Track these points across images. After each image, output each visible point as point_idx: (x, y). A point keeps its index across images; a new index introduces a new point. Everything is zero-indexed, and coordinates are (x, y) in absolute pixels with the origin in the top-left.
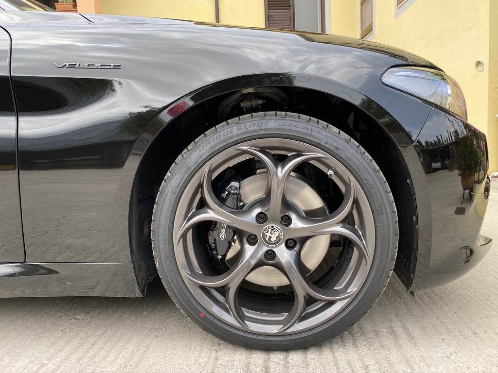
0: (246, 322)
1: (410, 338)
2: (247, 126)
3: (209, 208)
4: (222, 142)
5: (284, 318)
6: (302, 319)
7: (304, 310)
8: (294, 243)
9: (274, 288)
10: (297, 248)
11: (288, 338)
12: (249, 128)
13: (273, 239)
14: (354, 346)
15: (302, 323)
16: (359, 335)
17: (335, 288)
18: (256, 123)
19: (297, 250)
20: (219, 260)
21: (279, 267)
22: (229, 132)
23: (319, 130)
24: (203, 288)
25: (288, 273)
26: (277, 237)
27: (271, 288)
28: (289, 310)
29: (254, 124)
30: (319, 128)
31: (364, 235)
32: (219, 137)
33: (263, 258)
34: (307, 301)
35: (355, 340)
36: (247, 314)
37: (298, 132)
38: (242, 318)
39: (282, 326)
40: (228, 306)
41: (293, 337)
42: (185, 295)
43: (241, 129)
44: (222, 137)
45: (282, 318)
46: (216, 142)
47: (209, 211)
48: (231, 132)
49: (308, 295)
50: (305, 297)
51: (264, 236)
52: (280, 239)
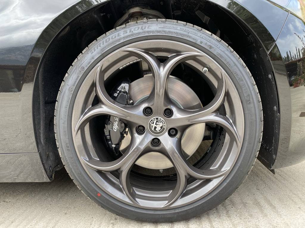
0: (137, 199)
1: (272, 208)
2: (133, 30)
3: (103, 104)
4: (111, 44)
5: (169, 195)
6: (184, 195)
7: (186, 187)
8: (176, 132)
9: (160, 171)
10: (178, 136)
11: (173, 211)
12: (134, 31)
13: (158, 129)
14: (227, 216)
15: (184, 198)
16: (231, 207)
17: (210, 168)
18: (140, 26)
19: (178, 137)
20: (113, 148)
21: (163, 152)
22: (117, 35)
23: (195, 31)
24: (100, 172)
25: (172, 158)
26: (161, 127)
27: (158, 171)
28: (173, 188)
29: (139, 28)
30: (195, 30)
31: (235, 122)
32: (108, 40)
33: (150, 145)
34: (188, 179)
35: (228, 211)
36: (137, 193)
37: (177, 33)
38: (133, 196)
39: (167, 202)
40: (121, 187)
41: (177, 211)
42: (84, 178)
43: (127, 32)
44: (111, 40)
45: (167, 195)
46: (105, 44)
47: (103, 106)
48: (118, 35)
49: (189, 174)
50: (186, 176)
51: (150, 126)
52: (164, 129)
